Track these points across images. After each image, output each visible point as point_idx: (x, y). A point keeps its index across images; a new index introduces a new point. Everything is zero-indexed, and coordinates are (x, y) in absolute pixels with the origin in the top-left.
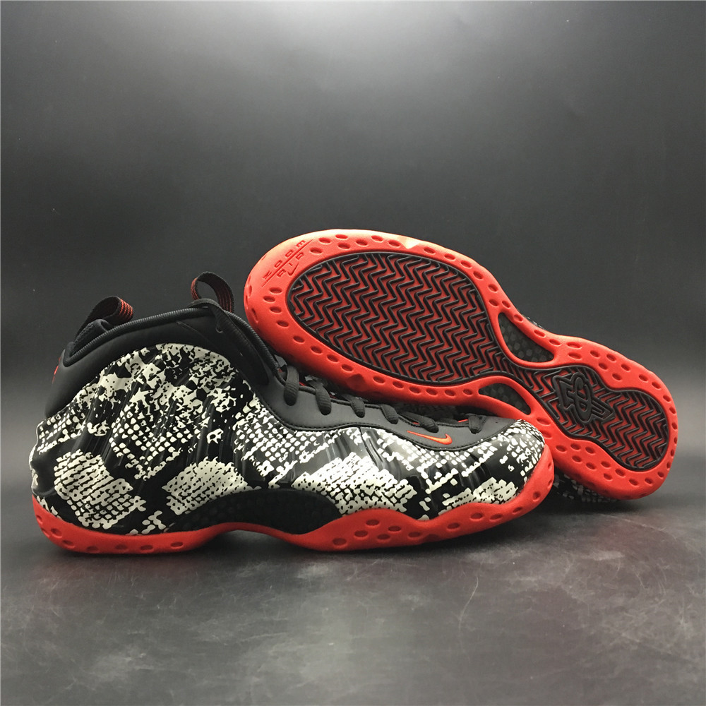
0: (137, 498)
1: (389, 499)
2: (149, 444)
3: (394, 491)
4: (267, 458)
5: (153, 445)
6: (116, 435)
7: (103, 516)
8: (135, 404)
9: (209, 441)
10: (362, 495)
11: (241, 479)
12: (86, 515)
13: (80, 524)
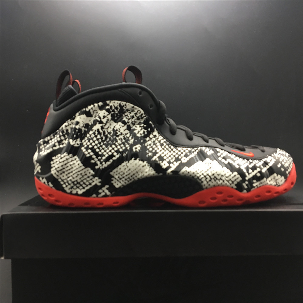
0: (96, 178)
1: (228, 181)
2: (103, 151)
3: (231, 177)
4: (165, 160)
5: (105, 151)
6: (86, 146)
7: (78, 187)
8: (95, 131)
9: (134, 150)
10: (215, 179)
11: (152, 170)
12: (69, 187)
13: (65, 191)
